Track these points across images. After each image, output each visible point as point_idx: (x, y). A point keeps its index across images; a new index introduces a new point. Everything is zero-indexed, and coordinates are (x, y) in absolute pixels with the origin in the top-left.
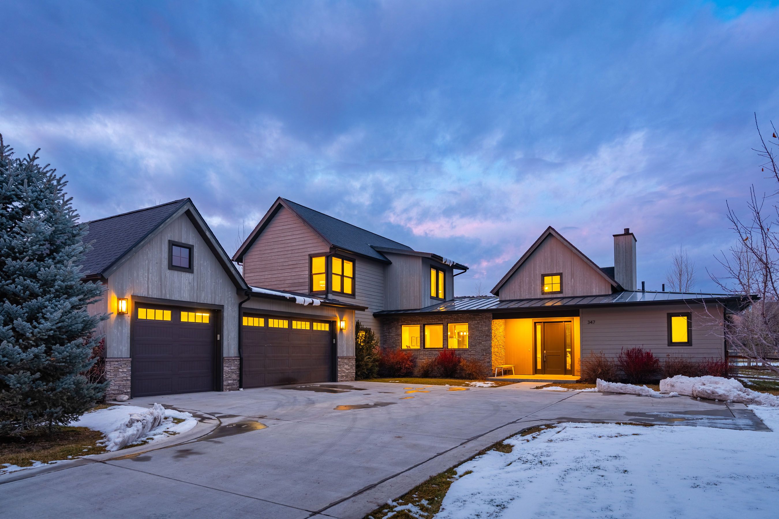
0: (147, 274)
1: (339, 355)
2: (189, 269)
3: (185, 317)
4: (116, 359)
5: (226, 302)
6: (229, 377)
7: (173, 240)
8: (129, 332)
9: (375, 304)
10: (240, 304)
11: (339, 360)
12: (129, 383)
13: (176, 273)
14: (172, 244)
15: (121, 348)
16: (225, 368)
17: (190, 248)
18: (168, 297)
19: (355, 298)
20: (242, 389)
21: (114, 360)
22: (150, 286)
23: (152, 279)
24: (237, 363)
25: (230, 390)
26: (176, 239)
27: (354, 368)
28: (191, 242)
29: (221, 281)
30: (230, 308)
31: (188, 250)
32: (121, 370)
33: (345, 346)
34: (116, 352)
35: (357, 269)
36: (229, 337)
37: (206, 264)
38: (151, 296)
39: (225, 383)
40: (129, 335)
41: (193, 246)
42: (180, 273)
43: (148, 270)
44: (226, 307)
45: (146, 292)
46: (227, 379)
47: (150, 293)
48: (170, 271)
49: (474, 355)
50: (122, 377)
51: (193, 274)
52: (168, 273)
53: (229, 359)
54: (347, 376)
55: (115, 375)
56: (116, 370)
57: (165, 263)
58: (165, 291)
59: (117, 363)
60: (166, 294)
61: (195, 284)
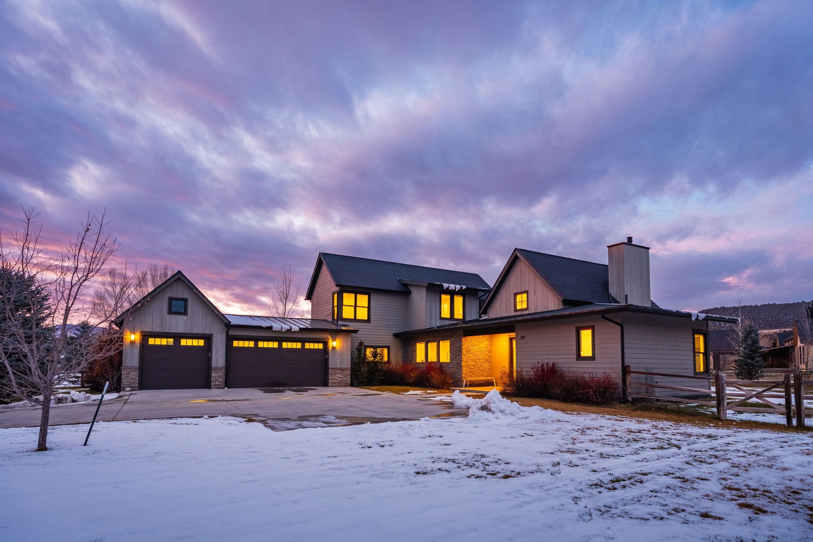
0: (152, 318)
1: (330, 366)
2: (185, 313)
3: (183, 342)
4: (128, 368)
5: (215, 332)
6: (216, 380)
7: (171, 296)
8: (138, 352)
9: (396, 326)
10: (227, 333)
11: (330, 370)
12: (137, 381)
13: (174, 316)
14: (171, 299)
15: (132, 361)
16: (212, 374)
17: (185, 300)
18: (167, 331)
19: (370, 323)
20: (226, 388)
21: (126, 368)
22: (154, 325)
23: (155, 321)
24: (223, 371)
25: (216, 388)
26: (174, 296)
27: (349, 377)
28: (185, 297)
29: (211, 319)
30: (218, 336)
31: (184, 301)
32: (131, 374)
33: (338, 360)
34: (129, 364)
35: (372, 299)
36: (218, 354)
37: (198, 309)
38: (154, 331)
39: (212, 384)
40: (138, 354)
41: (187, 299)
42: (177, 316)
43: (153, 316)
44: (214, 335)
45: (151, 329)
46: (214, 381)
47: (154, 329)
48: (169, 315)
49: (452, 368)
50: (132, 378)
51: (187, 316)
52: (168, 316)
53: (216, 369)
54: (339, 383)
55: (128, 377)
56: (128, 374)
57: (166, 310)
58: (165, 327)
59: (129, 370)
60: (165, 329)
61: (189, 322)
